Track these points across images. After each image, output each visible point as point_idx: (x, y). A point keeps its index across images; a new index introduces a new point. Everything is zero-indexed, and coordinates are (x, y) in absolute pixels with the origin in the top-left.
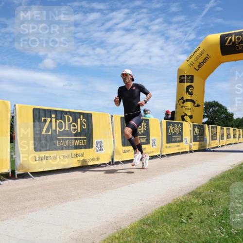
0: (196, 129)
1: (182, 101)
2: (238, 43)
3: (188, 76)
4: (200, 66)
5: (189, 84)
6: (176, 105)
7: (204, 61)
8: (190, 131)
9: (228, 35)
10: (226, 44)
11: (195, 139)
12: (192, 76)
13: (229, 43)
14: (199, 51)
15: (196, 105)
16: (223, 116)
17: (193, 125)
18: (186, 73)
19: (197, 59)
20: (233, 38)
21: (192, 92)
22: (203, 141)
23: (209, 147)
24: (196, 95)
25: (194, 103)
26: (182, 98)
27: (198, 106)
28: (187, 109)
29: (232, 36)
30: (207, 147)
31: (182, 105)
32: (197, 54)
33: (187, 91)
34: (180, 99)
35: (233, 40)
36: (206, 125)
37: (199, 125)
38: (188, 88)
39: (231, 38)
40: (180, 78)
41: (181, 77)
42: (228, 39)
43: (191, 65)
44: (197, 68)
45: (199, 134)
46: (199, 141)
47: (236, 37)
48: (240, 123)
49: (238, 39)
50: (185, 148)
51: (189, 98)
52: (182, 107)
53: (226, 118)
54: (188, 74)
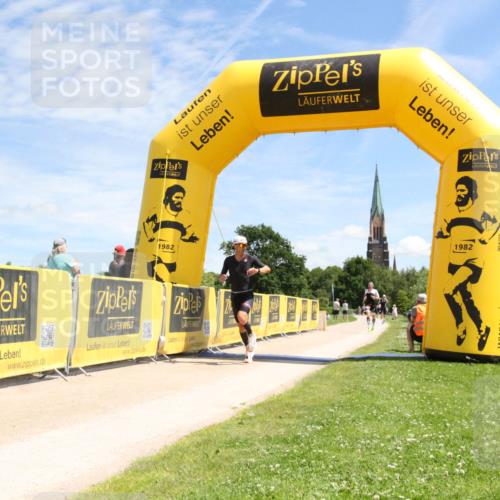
0: (182, 300)
1: (152, 225)
2: (304, 88)
3: (173, 162)
4: (205, 139)
5: (173, 182)
6: (139, 233)
7: (217, 127)
8: (164, 303)
9: (281, 66)
10: (275, 89)
11: (176, 324)
12: (185, 164)
13: (282, 85)
14: (207, 101)
15: (187, 237)
16: (281, 261)
17: (174, 288)
18: (171, 153)
19: (200, 119)
20: (294, 73)
21: (179, 203)
22: (200, 329)
23: (216, 345)
24: (189, 212)
25: (184, 232)
26: (154, 218)
27: (193, 239)
28: (164, 246)
29: (290, 69)
30: (210, 346)
31: (151, 234)
32: (201, 106)
33: (168, 200)
34: (148, 221)
35: (293, 81)
36: (212, 290)
37: (191, 290)
38: (170, 192)
39: (289, 75)
40: (153, 167)
41: (155, 162)
42: (279, 75)
43: (184, 134)
44: (199, 144)
45: (189, 313)
46: (187, 330)
47: (301, 73)
48: (320, 280)
49: (305, 78)
50: (144, 350)
51: (172, 219)
52: (151, 240)
53: (288, 266)
54: (174, 157)
